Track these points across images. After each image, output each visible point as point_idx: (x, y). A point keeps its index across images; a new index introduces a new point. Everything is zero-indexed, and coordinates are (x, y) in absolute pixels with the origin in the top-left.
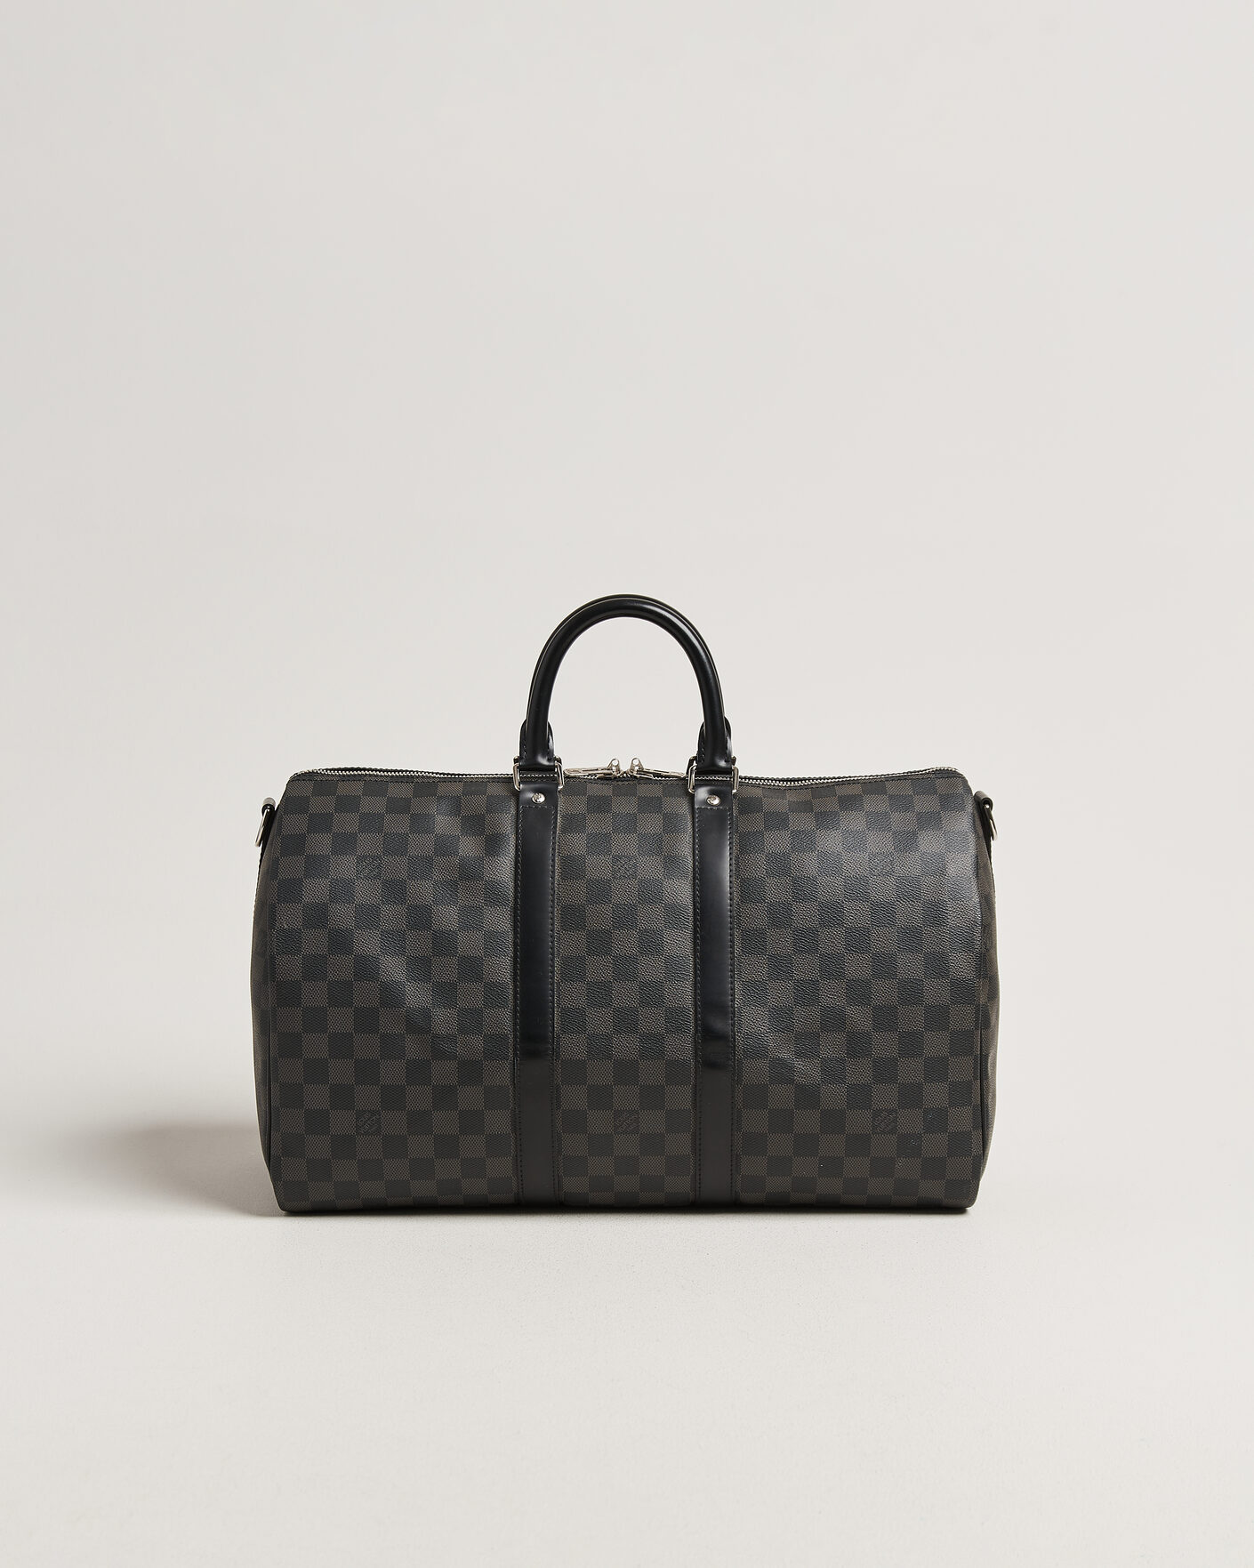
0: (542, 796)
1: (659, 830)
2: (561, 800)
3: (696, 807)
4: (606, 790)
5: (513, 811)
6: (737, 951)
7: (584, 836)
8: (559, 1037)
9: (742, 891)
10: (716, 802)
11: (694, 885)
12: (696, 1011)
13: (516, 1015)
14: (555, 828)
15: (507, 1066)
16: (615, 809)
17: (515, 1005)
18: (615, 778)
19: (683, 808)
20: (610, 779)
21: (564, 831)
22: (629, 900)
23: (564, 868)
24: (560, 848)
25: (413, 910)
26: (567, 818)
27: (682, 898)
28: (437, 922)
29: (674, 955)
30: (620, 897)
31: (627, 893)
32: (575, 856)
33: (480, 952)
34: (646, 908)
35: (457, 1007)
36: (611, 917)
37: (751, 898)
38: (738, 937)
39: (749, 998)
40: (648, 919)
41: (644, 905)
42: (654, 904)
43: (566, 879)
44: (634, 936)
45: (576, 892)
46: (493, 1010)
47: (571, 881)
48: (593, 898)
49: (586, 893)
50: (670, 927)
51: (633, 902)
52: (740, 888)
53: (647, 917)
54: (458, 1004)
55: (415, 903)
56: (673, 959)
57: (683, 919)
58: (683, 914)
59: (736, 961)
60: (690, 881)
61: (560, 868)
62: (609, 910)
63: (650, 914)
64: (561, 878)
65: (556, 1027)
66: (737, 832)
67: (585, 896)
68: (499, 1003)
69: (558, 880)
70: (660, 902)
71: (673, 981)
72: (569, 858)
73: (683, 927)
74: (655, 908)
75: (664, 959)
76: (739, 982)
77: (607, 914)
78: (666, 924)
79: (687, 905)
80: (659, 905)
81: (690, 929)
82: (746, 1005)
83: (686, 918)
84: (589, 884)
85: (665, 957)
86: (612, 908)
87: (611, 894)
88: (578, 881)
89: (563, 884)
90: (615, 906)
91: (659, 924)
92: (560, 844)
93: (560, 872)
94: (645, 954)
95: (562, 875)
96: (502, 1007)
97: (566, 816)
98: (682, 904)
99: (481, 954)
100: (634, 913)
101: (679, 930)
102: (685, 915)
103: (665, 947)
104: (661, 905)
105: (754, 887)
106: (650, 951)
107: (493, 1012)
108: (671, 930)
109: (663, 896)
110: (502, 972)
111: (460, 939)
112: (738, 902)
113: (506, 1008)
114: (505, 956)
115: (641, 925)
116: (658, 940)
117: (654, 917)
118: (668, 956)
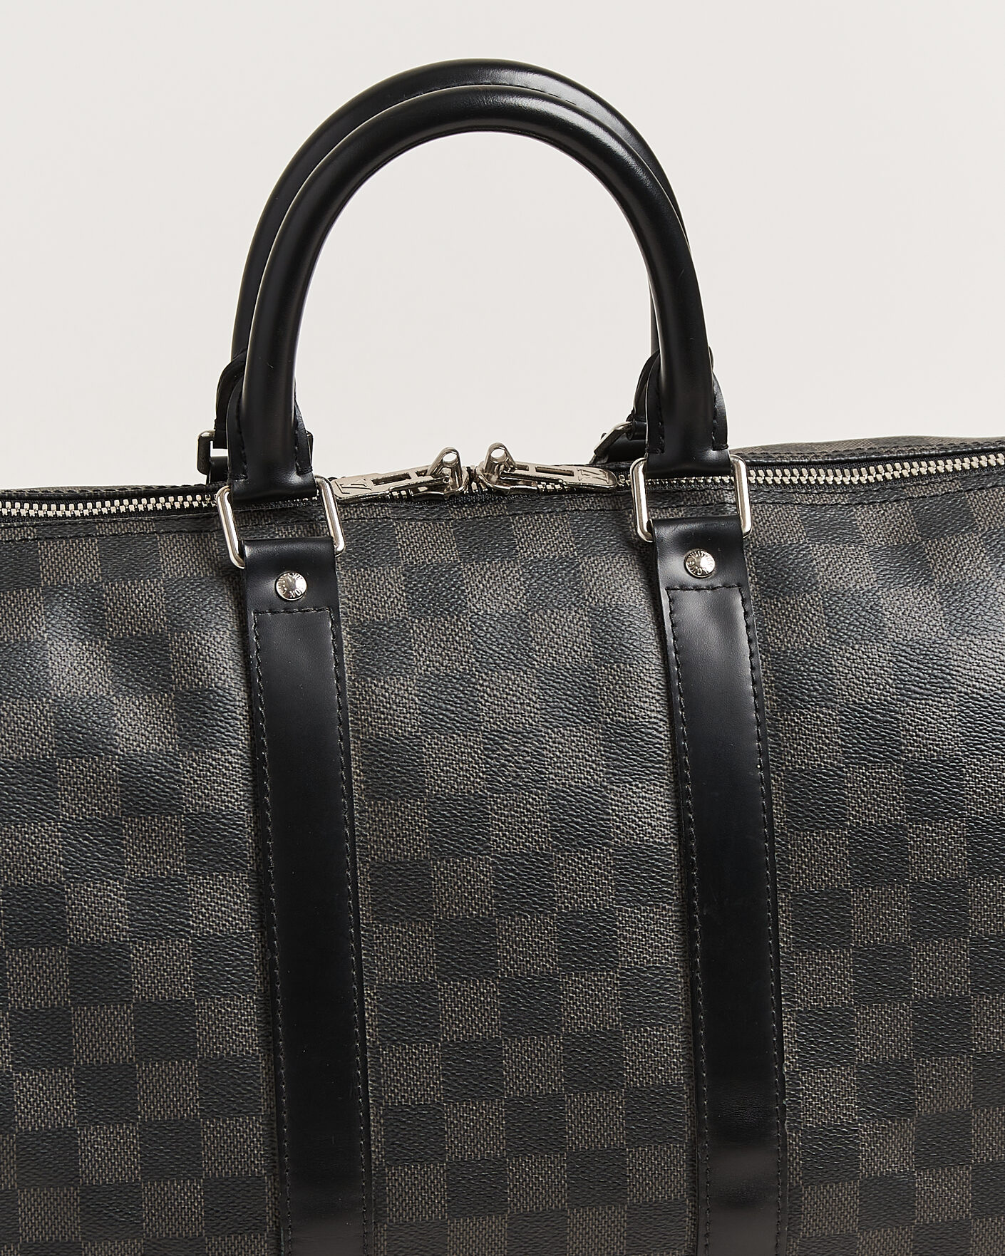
0: (301, 578)
2: (343, 580)
5: (231, 623)
6: (784, 940)
8: (382, 1174)
10: (707, 564)
12: (694, 1090)
13: (279, 1129)
14: (339, 664)
15: (262, 1245)
17: (276, 1107)
18: (453, 493)
22: (531, 843)
23: (372, 771)
24: (357, 719)
25: (19, 900)
26: (364, 634)
27: (654, 830)
28: (80, 925)
29: (641, 965)
30: (509, 838)
31: (525, 826)
32: (397, 739)
33: (186, 989)
34: (572, 859)
35: (138, 1119)
36: (491, 887)
37: (812, 818)
38: (784, 912)
39: (813, 1049)
40: (579, 885)
41: (567, 853)
42: (590, 849)
43: (379, 799)
44: (547, 929)
45: (406, 829)
46: (224, 1121)
47: (391, 804)
48: (447, 843)
49: (430, 832)
50: (629, 901)
51: (541, 849)
52: (786, 796)
53: (576, 880)
54: (139, 1113)
55: (21, 881)
56: (639, 975)
57: (658, 880)
58: (658, 867)
59: (782, 966)
60: (666, 784)
61: (361, 771)
62: (487, 871)
63: (583, 874)
64: (365, 796)
65: (375, 1151)
66: (765, 651)
67: (426, 839)
68: (239, 1105)
69: (359, 799)
70: (604, 844)
71: (642, 1027)
72: (384, 745)
73: (660, 898)
74: (593, 858)
75: (618, 978)
76: (790, 1014)
77: (482, 881)
78: (620, 896)
79: (665, 845)
80: (603, 850)
81: (673, 899)
82: (807, 1066)
83: (663, 876)
84: (435, 809)
85: (621, 974)
86: (494, 863)
87: (489, 831)
88: (410, 803)
89: (374, 811)
90: (500, 859)
91: (603, 896)
92: (356, 707)
93: (361, 782)
94: (574, 969)
95: (368, 788)
96: (244, 1113)
97: (360, 629)
98: (655, 842)
99: (188, 994)
100: (545, 874)
101: (650, 906)
102: (663, 870)
103: (620, 949)
104: (606, 850)
105: (816, 790)
106: (585, 962)
107: (225, 1126)
108: (631, 907)
109: (610, 827)
110: (241, 1031)
111: (137, 961)
112: (782, 828)
113: (253, 1116)
114: (245, 993)
115: (563, 903)
116: (605, 934)
117: (592, 881)
118: (627, 970)
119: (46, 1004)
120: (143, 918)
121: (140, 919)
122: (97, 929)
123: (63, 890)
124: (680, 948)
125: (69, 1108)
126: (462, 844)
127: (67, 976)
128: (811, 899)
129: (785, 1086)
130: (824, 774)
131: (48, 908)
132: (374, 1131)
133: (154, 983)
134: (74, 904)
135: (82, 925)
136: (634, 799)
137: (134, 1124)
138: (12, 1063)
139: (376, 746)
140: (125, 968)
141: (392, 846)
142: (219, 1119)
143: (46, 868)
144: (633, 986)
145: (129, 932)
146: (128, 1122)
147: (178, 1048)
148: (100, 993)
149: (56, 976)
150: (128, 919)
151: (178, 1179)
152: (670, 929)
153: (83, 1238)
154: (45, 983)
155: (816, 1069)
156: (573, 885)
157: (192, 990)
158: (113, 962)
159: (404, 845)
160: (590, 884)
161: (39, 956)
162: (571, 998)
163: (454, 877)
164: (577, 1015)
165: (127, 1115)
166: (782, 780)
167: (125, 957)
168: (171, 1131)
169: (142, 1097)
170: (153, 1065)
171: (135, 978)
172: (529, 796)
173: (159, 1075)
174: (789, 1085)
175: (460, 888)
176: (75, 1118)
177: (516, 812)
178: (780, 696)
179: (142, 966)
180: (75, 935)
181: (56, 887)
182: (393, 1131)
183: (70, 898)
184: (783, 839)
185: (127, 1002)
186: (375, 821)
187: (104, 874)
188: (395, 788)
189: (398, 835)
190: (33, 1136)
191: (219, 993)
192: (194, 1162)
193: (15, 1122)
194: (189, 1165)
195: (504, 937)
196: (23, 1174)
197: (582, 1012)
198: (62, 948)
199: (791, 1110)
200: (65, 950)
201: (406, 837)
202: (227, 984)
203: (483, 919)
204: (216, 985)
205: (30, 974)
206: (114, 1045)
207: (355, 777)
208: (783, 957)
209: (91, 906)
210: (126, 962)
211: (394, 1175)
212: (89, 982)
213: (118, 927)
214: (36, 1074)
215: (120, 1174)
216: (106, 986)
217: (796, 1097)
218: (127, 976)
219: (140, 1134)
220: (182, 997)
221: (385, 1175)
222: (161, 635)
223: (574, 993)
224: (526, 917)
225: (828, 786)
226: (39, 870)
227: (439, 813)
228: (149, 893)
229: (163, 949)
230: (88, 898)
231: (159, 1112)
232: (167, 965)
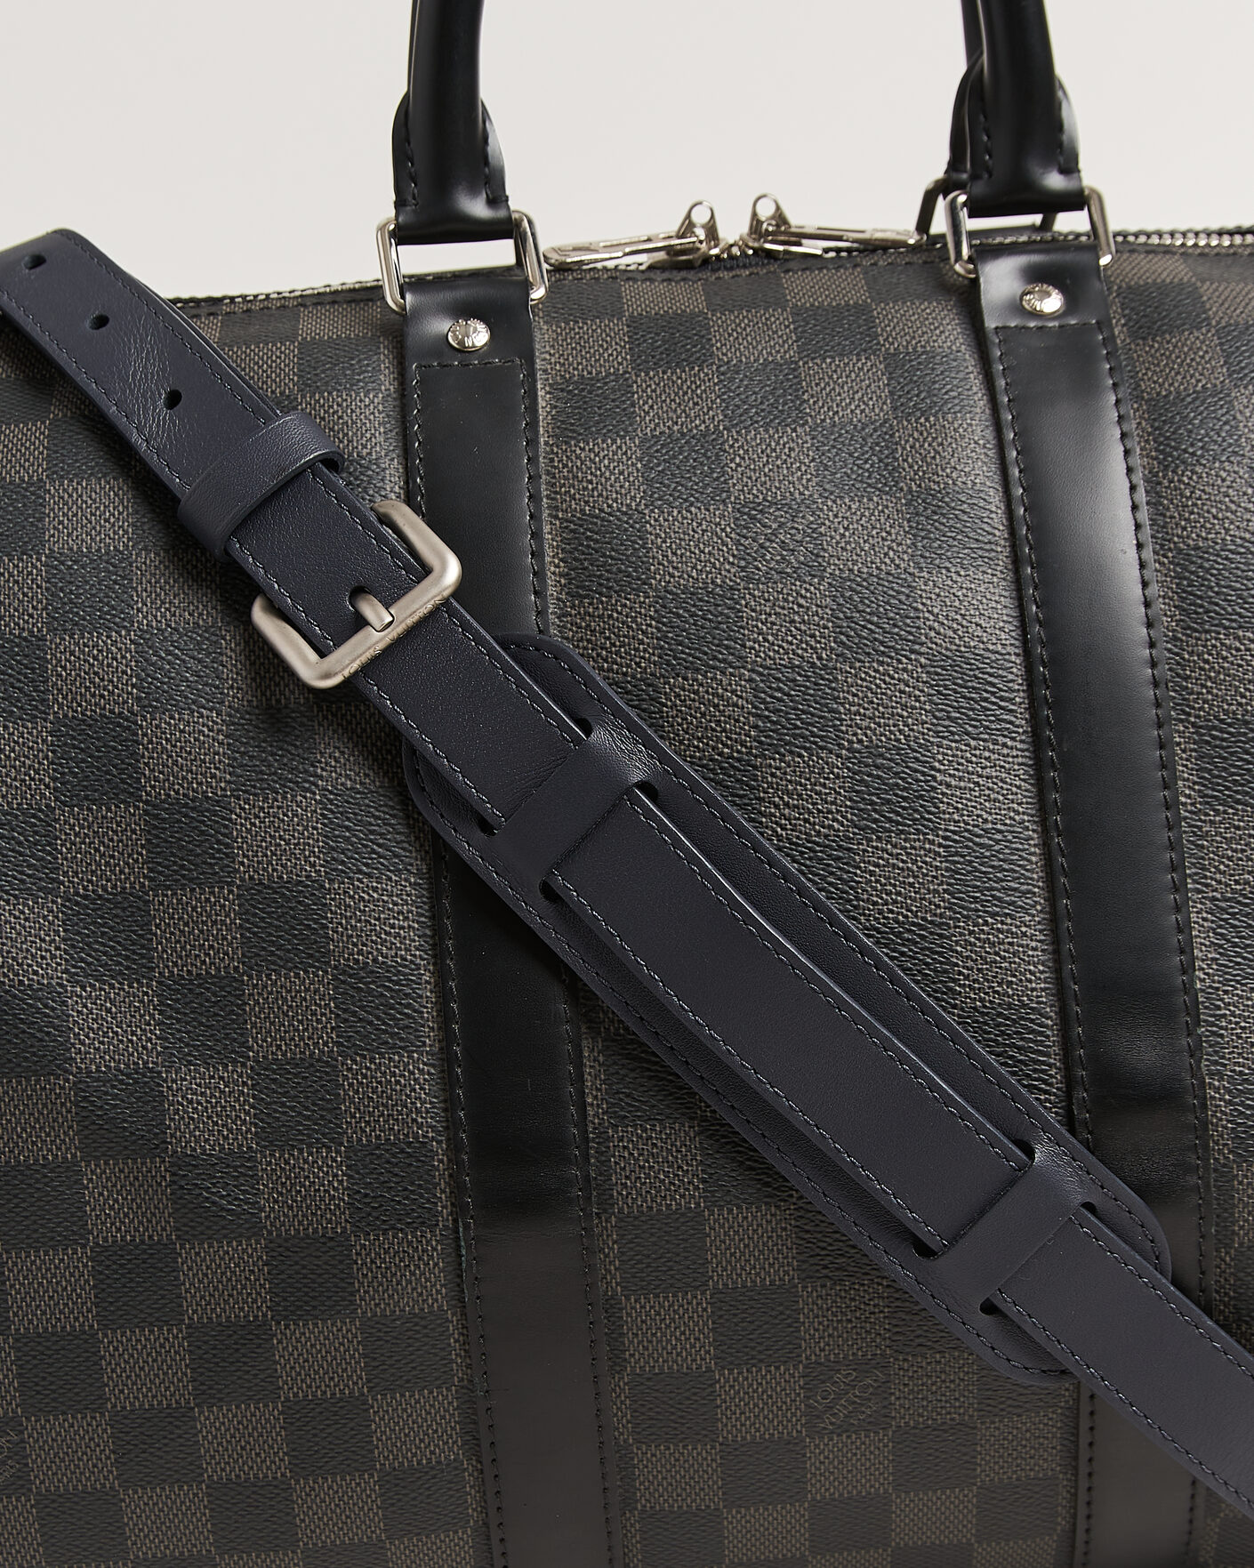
0: (481, 327)
1: (878, 408)
2: (543, 336)
3: (991, 323)
4: (686, 296)
5: (387, 382)
6: (1186, 793)
7: (633, 445)
8: (604, 1138)
9: (1183, 595)
10: (1052, 303)
11: (1018, 584)
12: (1063, 1013)
13: (450, 1071)
14: (533, 425)
15: (434, 1247)
16: (724, 350)
17: (446, 1039)
18: (707, 260)
19: (950, 335)
20: (688, 266)
21: (565, 432)
22: (806, 650)
23: (575, 559)
24: (556, 493)
25: (74, 738)
26: (569, 392)
27: (985, 632)
28: (160, 773)
29: (974, 826)
30: (773, 644)
31: (796, 628)
32: (610, 514)
33: (313, 865)
34: (865, 672)
35: (249, 1057)
36: (748, 713)
37: (1217, 613)
38: (1184, 751)
39: (1239, 955)
40: (877, 709)
41: (858, 664)
42: (891, 658)
43: (586, 596)
44: (833, 773)
45: (624, 636)
46: (372, 1060)
47: (602, 602)
48: (683, 652)
49: (658, 639)
50: (953, 733)
51: (820, 658)
52: (1177, 584)
53: (872, 702)
54: (250, 1048)
55: (76, 711)
56: (971, 840)
57: (994, 703)
58: (993, 685)
59: (1185, 832)
60: (1001, 572)
61: (561, 560)
62: (742, 691)
63: (882, 694)
64: (567, 594)
65: (592, 1105)
66: (1139, 398)
67: (654, 648)
68: (393, 1035)
69: (558, 599)
70: (912, 651)
71: (980, 917)
72: (592, 523)
73: (997, 730)
74: (896, 670)
75: (940, 845)
76: (1201, 903)
77: (736, 705)
78: (938, 725)
79: (1002, 654)
80: (910, 659)
81: (1018, 733)
82: (1231, 980)
83: (1002, 699)
84: (665, 607)
85: (945, 838)
86: (751, 680)
87: (744, 635)
88: (628, 599)
89: (579, 613)
90: (761, 674)
91: (913, 725)
92: (554, 477)
93: (561, 575)
94: (874, 831)
95: (569, 584)
96: (400, 1048)
97: (564, 386)
98: (987, 650)
99: (316, 871)
100: (827, 694)
101: (984, 740)
102: (1001, 690)
103: (942, 802)
104: (916, 660)
105: (1220, 574)
106: (890, 820)
107: (373, 1066)
108: (956, 741)
109: (919, 628)
110: (393, 926)
111: (242, 825)
112: (1173, 631)
113: (413, 1051)
114: (398, 872)
115: (855, 734)
116: (917, 781)
117: (897, 703)
118: (954, 832)
119: (115, 887)
120: (250, 764)
121: (246, 765)
122: (184, 778)
123: (135, 723)
124: (1030, 803)
125: (150, 1040)
126: (706, 654)
127: (143, 846)
128: (1222, 731)
129: (1199, 1009)
130: (1232, 552)
131: (114, 748)
132: (590, 1074)
133: (267, 856)
134: (150, 742)
135: (162, 773)
136: (955, 591)
137: (244, 1065)
138: (66, 971)
139: (581, 526)
140: (224, 835)
141: (606, 660)
142: (364, 1057)
143: (112, 693)
144: (963, 856)
145: (229, 782)
146: (234, 1062)
147: (303, 952)
148: (190, 870)
149: (127, 846)
150: (229, 765)
151: (310, 1146)
152: (1015, 776)
153: (178, 1237)
154: (112, 857)
155: (1245, 985)
156: (868, 709)
157: (321, 866)
158: (207, 826)
159: (621, 657)
160: (892, 707)
161: (102, 817)
162: (872, 873)
163: (694, 700)
164: (882, 898)
165: (233, 1051)
166: (1170, 562)
167: (224, 818)
168: (296, 1075)
169: (254, 1025)
170: (269, 976)
171: (239, 848)
172: (801, 586)
173: (277, 992)
174: (1206, 1008)
175: (703, 715)
176: (158, 1054)
177: (783, 608)
178: (1162, 452)
179: (249, 831)
180: (153, 787)
181: (127, 719)
182: (617, 1073)
183: (145, 735)
184: (1175, 646)
185: (229, 884)
186: (581, 628)
187: (194, 702)
188: (608, 580)
189: (613, 645)
190: (98, 1080)
191: (360, 872)
192: (331, 1122)
193: (71, 1058)
194: (325, 1126)
195: (770, 785)
196: (86, 1138)
197: (889, 893)
198: (134, 806)
199: (1211, 1046)
200: (138, 808)
201: (624, 646)
202: (372, 859)
203: (739, 760)
204: (356, 859)
205: (90, 843)
206: (211, 947)
207: (552, 569)
208: (1186, 818)
209: (175, 746)
210: (226, 827)
211: (621, 1139)
212: (173, 855)
213: (213, 776)
214: (101, 989)
215: (225, 1138)
216: (198, 861)
217: (1217, 1026)
218: (227, 846)
219: (252, 1079)
220: (307, 877)
221: (609, 1139)
222: (289, 396)
223: (877, 865)
224: (800, 756)
225: (1237, 568)
226: (102, 696)
227: (671, 612)
228: (259, 728)
229: (279, 807)
230: (171, 734)
231: (279, 1047)
232: (285, 830)
